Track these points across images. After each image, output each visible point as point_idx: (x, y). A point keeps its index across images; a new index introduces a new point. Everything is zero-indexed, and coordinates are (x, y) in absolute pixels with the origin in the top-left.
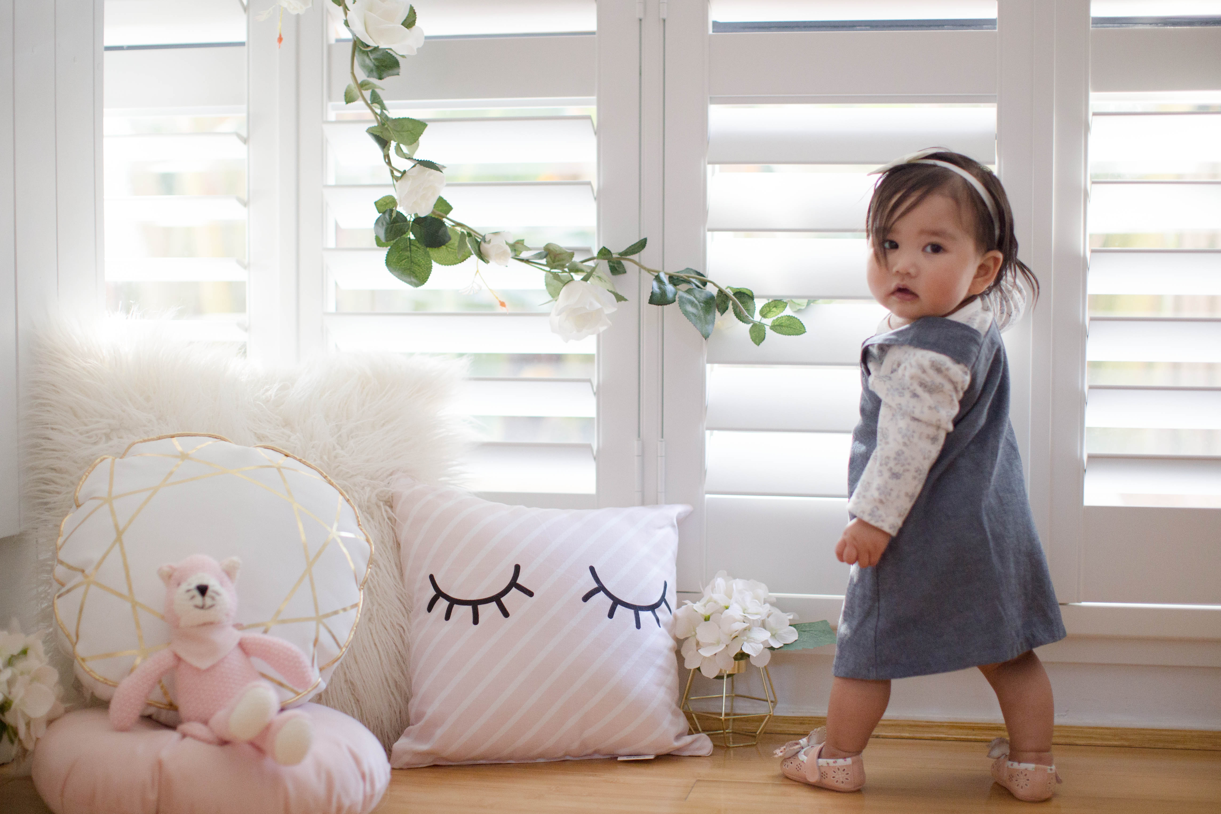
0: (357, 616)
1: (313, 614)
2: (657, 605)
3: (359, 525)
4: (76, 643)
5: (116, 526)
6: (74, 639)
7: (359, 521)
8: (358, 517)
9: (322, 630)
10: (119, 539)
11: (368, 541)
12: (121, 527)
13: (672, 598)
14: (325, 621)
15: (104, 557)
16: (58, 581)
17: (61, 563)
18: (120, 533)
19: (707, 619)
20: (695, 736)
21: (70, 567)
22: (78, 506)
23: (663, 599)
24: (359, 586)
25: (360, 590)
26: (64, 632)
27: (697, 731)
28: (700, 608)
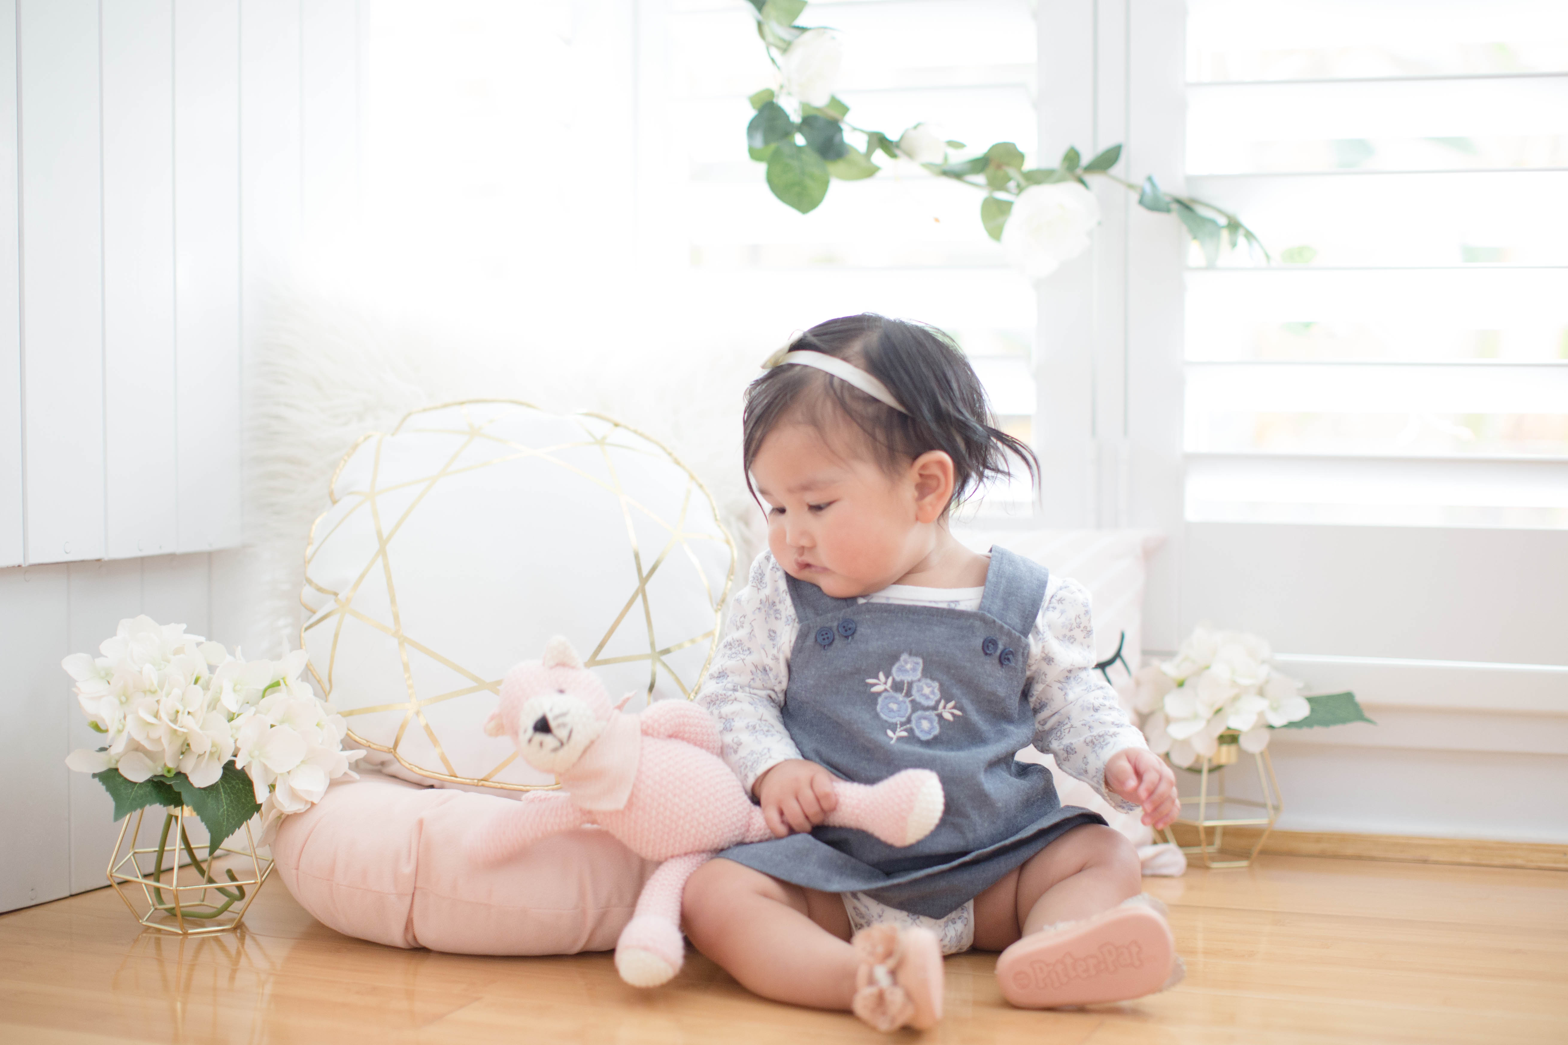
0: (711, 648)
1: (648, 650)
2: (1110, 662)
3: (716, 520)
4: (329, 692)
5: (379, 534)
6: (327, 687)
7: (715, 516)
8: (714, 509)
9: (660, 670)
10: (382, 552)
11: (728, 542)
12: (385, 533)
13: (1131, 654)
14: (664, 658)
15: (362, 577)
16: (306, 607)
17: (309, 581)
18: (383, 542)
19: (1181, 684)
20: (1161, 847)
21: (320, 589)
22: (334, 502)
23: (1118, 655)
24: (715, 606)
25: (716, 611)
26: (315, 677)
27: (1165, 841)
28: (1170, 669)
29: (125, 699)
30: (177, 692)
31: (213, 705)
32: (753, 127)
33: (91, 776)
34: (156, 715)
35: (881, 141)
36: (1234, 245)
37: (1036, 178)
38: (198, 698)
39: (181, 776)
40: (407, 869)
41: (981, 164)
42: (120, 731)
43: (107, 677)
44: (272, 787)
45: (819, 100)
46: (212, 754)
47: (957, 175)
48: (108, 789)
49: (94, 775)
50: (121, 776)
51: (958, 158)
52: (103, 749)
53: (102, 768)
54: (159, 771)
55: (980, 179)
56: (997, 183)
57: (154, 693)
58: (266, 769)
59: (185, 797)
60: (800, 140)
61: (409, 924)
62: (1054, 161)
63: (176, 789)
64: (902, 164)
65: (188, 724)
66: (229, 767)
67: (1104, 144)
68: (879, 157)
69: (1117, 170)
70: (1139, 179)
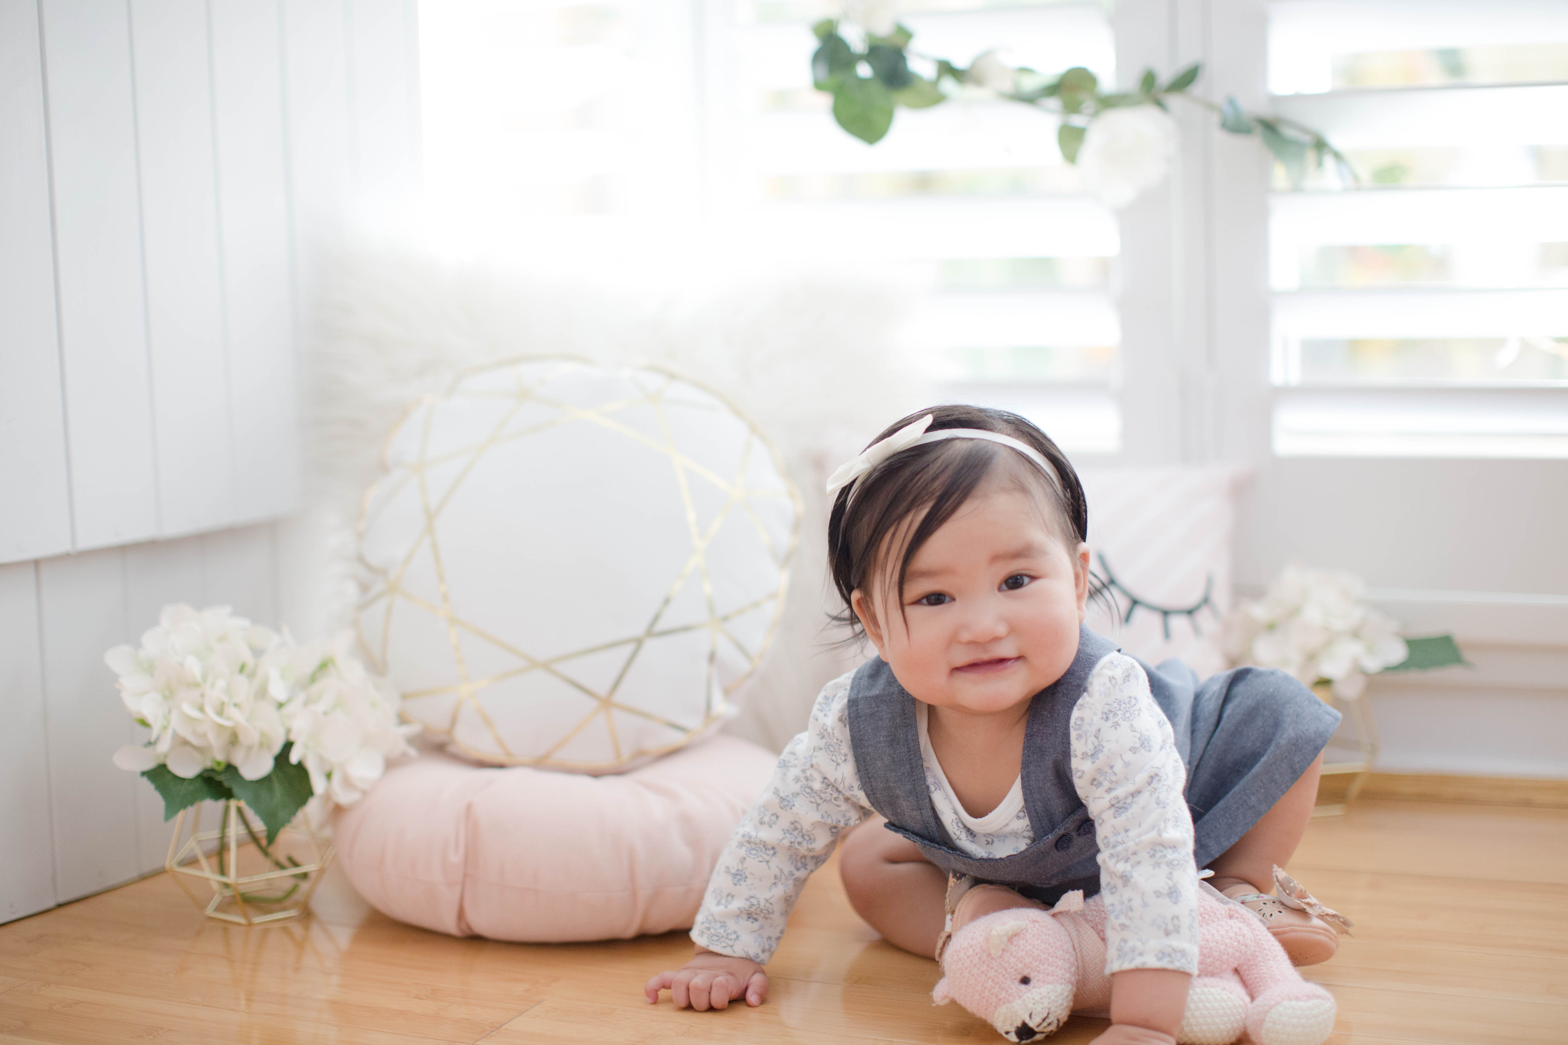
0: (776, 611)
1: (707, 618)
2: (1198, 608)
5: (426, 509)
9: (720, 638)
10: (430, 528)
11: (791, 497)
12: (433, 508)
13: (1221, 598)
14: (724, 625)
15: (410, 555)
17: (362, 559)
18: (430, 516)
19: (1271, 628)
21: (373, 569)
22: (386, 473)
23: (1206, 601)
24: (779, 564)
28: (1259, 612)
29: (169, 693)
30: (221, 683)
31: (262, 693)
32: (817, 57)
33: (138, 775)
34: (201, 709)
35: (946, 69)
36: (1320, 164)
37: (1109, 102)
38: (244, 688)
39: (231, 769)
40: (456, 858)
41: (1055, 89)
42: (165, 728)
43: (150, 668)
44: (329, 776)
45: (883, 28)
46: (261, 745)
47: (1029, 99)
48: (158, 788)
49: (144, 774)
50: (169, 772)
51: (1030, 84)
52: (150, 744)
53: (150, 765)
54: (209, 764)
55: (1053, 103)
56: (1072, 107)
57: (197, 685)
58: (321, 760)
59: (236, 790)
60: (864, 70)
61: (461, 915)
62: (1131, 83)
63: (227, 784)
64: (969, 92)
65: (237, 717)
66: (282, 758)
67: (1183, 63)
68: (948, 85)
69: (1197, 89)
70: (1218, 98)
